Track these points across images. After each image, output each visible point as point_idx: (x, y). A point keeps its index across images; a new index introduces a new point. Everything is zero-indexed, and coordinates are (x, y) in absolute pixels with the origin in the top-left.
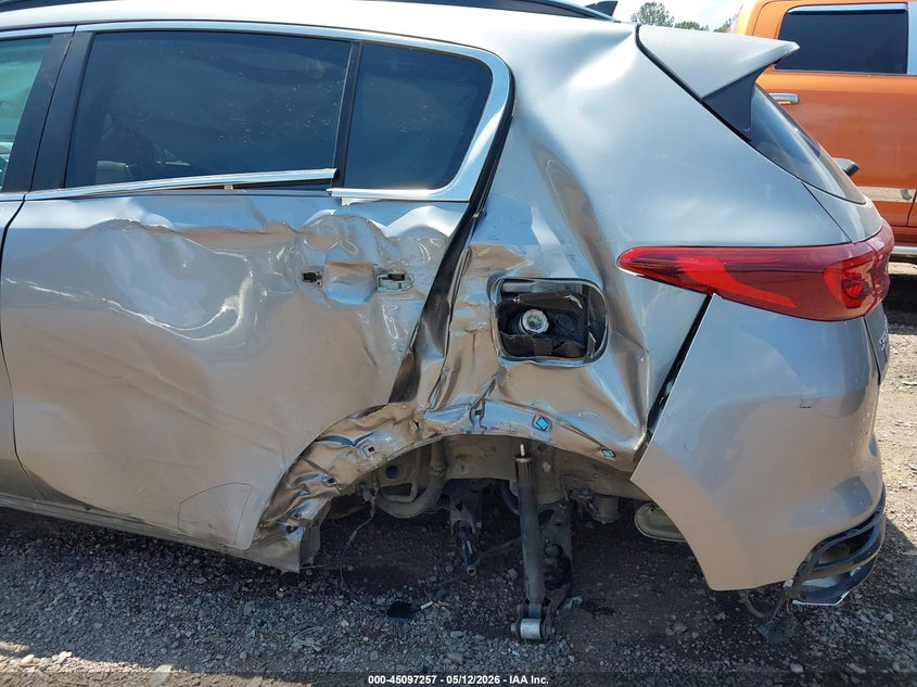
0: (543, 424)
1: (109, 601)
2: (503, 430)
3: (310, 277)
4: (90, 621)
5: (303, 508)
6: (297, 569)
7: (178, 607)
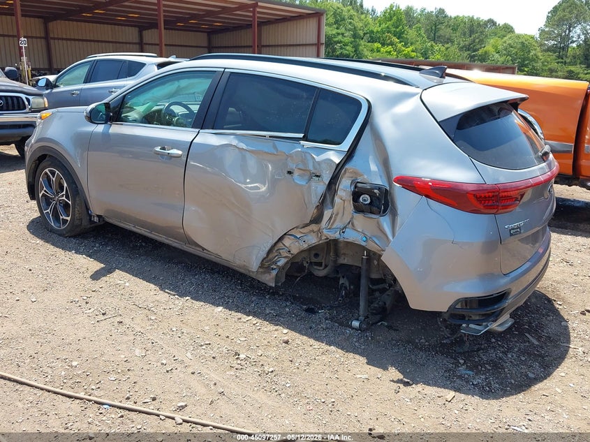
0: (364, 239)
1: (205, 287)
2: (350, 240)
3: (290, 173)
4: (198, 291)
5: (279, 261)
6: (274, 286)
7: (229, 293)
